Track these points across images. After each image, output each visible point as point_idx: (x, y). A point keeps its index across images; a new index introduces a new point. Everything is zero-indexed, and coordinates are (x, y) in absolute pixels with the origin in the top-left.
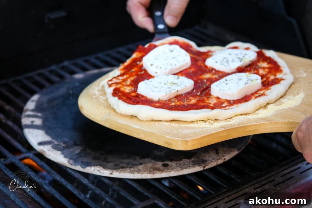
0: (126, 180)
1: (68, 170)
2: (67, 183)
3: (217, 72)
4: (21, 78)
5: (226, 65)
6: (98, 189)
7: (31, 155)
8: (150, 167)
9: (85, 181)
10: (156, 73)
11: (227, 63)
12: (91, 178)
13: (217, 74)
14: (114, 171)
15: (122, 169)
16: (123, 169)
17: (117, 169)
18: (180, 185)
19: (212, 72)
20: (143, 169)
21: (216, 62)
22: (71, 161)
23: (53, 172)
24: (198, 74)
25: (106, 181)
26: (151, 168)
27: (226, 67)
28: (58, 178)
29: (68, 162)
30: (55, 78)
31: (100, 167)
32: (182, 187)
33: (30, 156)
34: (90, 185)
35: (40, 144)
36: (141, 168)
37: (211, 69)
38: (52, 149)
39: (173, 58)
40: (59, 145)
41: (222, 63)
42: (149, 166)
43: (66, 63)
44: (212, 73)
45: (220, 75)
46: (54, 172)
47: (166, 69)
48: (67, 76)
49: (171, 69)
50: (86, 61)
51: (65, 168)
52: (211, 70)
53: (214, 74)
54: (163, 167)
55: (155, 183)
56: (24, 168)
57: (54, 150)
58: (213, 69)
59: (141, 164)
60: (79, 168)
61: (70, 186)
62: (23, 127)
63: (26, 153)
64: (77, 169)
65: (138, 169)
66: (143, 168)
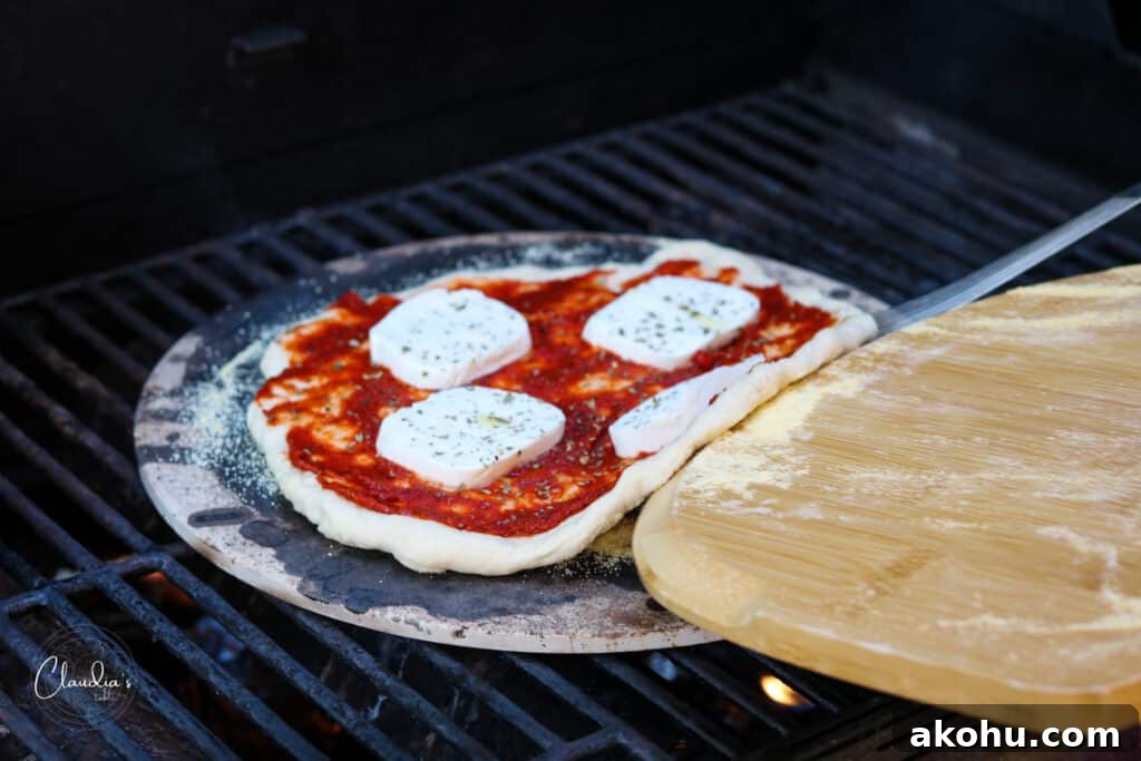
0: (514, 658)
1: (301, 617)
2: (298, 666)
3: (628, 368)
4: (137, 269)
5: (656, 341)
6: (409, 690)
7: (165, 560)
8: (601, 611)
9: (363, 660)
10: (425, 374)
11: (659, 335)
12: (385, 647)
13: (626, 374)
14: (467, 624)
15: (497, 619)
16: (504, 619)
17: (481, 616)
18: (711, 680)
19: (610, 366)
20: (576, 617)
21: (622, 332)
22: (312, 587)
23: (244, 624)
24: (562, 380)
25: (441, 660)
26: (607, 613)
27: (657, 350)
28: (263, 646)
29: (301, 589)
30: (259, 274)
31: (416, 608)
32: (718, 686)
33: (161, 563)
34: (380, 674)
35: (200, 519)
36: (570, 616)
37: (602, 356)
38: (241, 539)
39: (472, 326)
40: (270, 524)
41: (643, 335)
42: (599, 608)
43: (303, 218)
44: (610, 371)
45: (640, 378)
46: (250, 626)
47: (456, 361)
48: (307, 264)
49: (474, 361)
50: (377, 211)
51: (290, 611)
52: (605, 360)
53: (618, 376)
54: (649, 612)
55: (620, 671)
56: (140, 607)
57: (250, 542)
58: (610, 356)
59: (570, 599)
60: (339, 612)
61: (308, 678)
62: (140, 456)
63: (148, 552)
64: (332, 616)
65: (558, 618)
66: (577, 614)
